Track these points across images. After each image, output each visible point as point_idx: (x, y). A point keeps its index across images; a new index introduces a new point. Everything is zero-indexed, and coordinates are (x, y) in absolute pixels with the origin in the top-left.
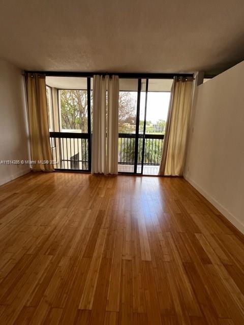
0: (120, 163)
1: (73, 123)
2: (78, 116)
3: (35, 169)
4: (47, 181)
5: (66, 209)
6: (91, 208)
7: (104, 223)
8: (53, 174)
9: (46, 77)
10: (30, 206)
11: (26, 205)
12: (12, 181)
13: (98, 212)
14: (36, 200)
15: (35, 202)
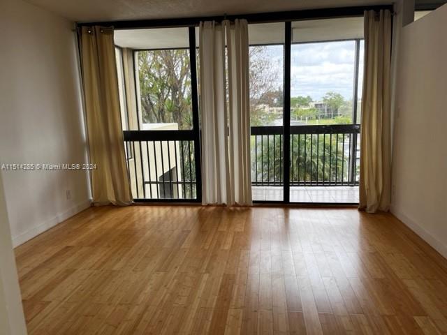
0: (256, 184)
1: (161, 111)
2: (170, 98)
3: (98, 201)
4: (121, 223)
5: (162, 273)
6: (207, 271)
7: (235, 298)
8: (130, 209)
9: (115, 31)
10: (98, 269)
11: (90, 268)
12: (59, 224)
13: (221, 278)
14: (105, 258)
15: (104, 263)
